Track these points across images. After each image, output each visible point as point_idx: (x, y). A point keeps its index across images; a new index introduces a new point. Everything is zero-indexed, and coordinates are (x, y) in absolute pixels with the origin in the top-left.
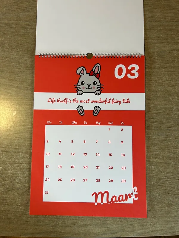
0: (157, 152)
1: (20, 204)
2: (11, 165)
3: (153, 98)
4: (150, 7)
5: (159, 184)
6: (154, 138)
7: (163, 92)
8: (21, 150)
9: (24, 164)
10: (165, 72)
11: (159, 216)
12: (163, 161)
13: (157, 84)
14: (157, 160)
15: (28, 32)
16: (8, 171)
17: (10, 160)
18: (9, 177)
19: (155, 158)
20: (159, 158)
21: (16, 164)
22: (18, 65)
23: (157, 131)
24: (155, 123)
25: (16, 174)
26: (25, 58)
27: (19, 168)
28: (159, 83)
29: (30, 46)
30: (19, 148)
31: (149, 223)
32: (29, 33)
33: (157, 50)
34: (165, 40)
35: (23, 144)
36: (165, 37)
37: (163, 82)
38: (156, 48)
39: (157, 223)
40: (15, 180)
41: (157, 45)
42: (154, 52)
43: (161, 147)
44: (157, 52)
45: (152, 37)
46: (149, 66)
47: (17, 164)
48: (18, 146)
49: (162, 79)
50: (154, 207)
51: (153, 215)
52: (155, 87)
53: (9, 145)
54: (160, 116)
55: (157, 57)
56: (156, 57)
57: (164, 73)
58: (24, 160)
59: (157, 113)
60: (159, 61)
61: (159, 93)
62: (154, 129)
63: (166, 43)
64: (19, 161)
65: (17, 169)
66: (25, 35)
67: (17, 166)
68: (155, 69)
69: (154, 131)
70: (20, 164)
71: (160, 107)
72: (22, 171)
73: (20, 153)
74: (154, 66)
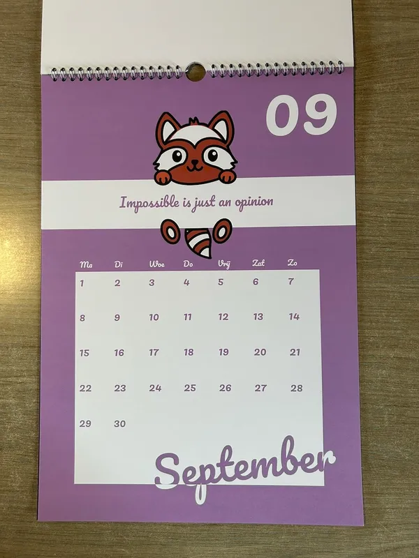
0: (396, 329)
1: (19, 487)
3: (381, 177)
5: (404, 418)
6: (388, 292)
7: (408, 159)
8: (16, 340)
9: (25, 379)
10: (415, 100)
11: (408, 506)
12: (412, 355)
13: (389, 136)
14: (397, 352)
19: (392, 347)
20: (401, 346)
21: (2, 379)
23: (394, 271)
24: (388, 249)
25: (4, 406)
26: (15, 80)
27: (12, 390)
28: (396, 133)
29: (26, 44)
30: (9, 333)
31: (378, 526)
33: (388, 39)
34: (408, 9)
35: (20, 322)
37: (409, 131)
38: (386, 33)
39: (403, 526)
40: (2, 423)
41: (387, 24)
42: (379, 46)
43: (406, 315)
44: (388, 45)
46: (368, 86)
47: (7, 377)
48: (6, 330)
49: (405, 123)
50: (392, 483)
51: (390, 506)
52: (384, 145)
54: (401, 228)
55: (389, 58)
56: (387, 60)
57: (410, 103)
58: (25, 366)
59: (394, 220)
60: (396, 70)
61: (397, 162)
62: (387, 266)
63: (412, 18)
64: (12, 371)
65: (6, 393)
66: (11, 15)
67: (6, 385)
68: (385, 93)
69: (386, 271)
70: (14, 379)
71: (400, 203)
72: (22, 398)
73: (12, 347)
74: (380, 85)
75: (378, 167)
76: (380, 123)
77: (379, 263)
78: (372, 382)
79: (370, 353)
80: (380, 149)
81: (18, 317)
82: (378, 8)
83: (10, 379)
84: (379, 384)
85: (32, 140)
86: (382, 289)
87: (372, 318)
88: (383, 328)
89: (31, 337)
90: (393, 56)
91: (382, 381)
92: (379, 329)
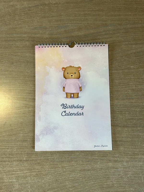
2: (6, 174)
3: (135, 97)
4: (124, 11)
8: (15, 159)
9: (19, 172)
15: (11, 44)
16: (4, 180)
17: (5, 169)
18: (5, 186)
21: (10, 173)
22: (4, 77)
23: (142, 128)
24: (139, 121)
25: (12, 182)
26: (11, 69)
27: (14, 176)
28: (139, 82)
29: (14, 57)
30: (13, 156)
32: (13, 45)
33: (134, 51)
35: (16, 152)
36: (141, 38)
38: (133, 49)
40: (11, 188)
41: (133, 46)
42: (132, 54)
44: (135, 53)
45: (128, 39)
46: (129, 67)
48: (11, 155)
49: (142, 78)
52: (136, 86)
53: (3, 155)
56: (134, 58)
58: (19, 168)
59: (140, 111)
60: (137, 61)
61: (140, 92)
62: (139, 127)
63: (142, 44)
64: (14, 170)
65: (12, 178)
66: (9, 47)
67: (12, 175)
68: (134, 69)
69: (139, 128)
70: (15, 173)
71: (142, 105)
72: (18, 179)
73: (14, 161)
74: (133, 66)
75: (134, 93)
76: (134, 79)
77: (137, 126)
78: (137, 167)
79: (136, 157)
80: (134, 88)
81: (15, 150)
82: (130, 41)
83: (13, 173)
84: (140, 168)
85: (18, 89)
86: (138, 135)
87: (136, 145)
88: (140, 148)
89: (20, 157)
90: (136, 56)
91: (141, 166)
92: (138, 148)
